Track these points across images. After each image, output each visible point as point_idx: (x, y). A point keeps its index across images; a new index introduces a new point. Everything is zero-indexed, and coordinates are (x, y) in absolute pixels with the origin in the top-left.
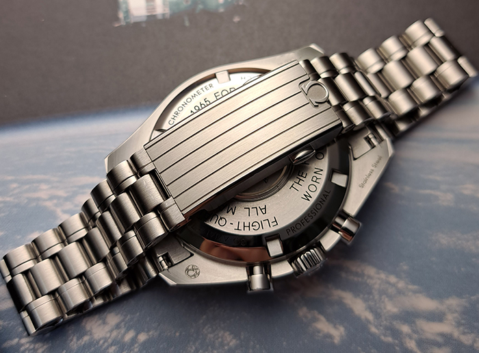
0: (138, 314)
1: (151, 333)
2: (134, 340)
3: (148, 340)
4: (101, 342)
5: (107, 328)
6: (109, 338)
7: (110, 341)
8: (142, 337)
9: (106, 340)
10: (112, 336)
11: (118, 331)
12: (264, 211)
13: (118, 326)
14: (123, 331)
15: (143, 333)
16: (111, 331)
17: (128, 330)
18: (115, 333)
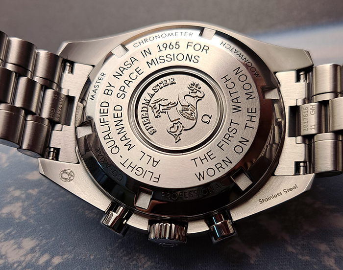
0: (53, 239)
1: (65, 257)
2: (48, 263)
3: (63, 263)
4: (15, 265)
5: (22, 252)
6: (23, 262)
7: (24, 264)
8: (57, 260)
9: (20, 263)
10: (27, 259)
11: (33, 255)
12: (155, 163)
13: (32, 250)
14: (37, 255)
15: (58, 257)
16: (26, 255)
17: (43, 254)
18: (29, 257)
